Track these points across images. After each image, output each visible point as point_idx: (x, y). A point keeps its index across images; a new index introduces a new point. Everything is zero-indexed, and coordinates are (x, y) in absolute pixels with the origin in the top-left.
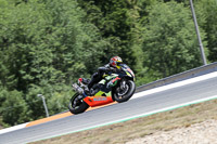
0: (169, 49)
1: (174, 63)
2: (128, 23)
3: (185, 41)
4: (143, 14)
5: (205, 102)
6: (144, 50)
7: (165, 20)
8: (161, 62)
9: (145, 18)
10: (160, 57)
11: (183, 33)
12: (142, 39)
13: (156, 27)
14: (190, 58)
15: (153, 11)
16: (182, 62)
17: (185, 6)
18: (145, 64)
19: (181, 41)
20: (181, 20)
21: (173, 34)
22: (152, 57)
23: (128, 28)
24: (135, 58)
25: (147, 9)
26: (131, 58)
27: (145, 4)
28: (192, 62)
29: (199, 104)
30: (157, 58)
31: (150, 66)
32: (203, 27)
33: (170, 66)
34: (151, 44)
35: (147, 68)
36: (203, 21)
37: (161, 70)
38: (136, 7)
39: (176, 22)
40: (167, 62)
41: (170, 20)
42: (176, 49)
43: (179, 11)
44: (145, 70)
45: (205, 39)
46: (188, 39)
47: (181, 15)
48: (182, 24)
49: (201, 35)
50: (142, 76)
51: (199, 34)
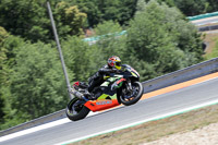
0: (37, 90)
1: (43, 105)
3: (53, 82)
4: (10, 55)
6: (12, 92)
7: (33, 62)
8: (29, 103)
9: (12, 59)
10: (29, 98)
11: (51, 74)
12: (10, 81)
13: (23, 68)
14: (58, 99)
15: (20, 53)
16: (51, 103)
17: (52, 47)
18: (13, 106)
19: (49, 82)
20: (48, 61)
22: (20, 99)
24: (3, 101)
25: (14, 51)
27: (12, 46)
28: (61, 103)
30: (25, 100)
31: (18, 108)
32: (71, 68)
33: (39, 107)
34: (18, 86)
35: (15, 110)
36: (71, 61)
37: (29, 112)
38: (3, 49)
39: (44, 63)
40: (35, 103)
41: (37, 61)
42: (44, 91)
43: (47, 52)
44: (13, 112)
45: (74, 80)
46: (57, 80)
47: (48, 56)
48: (50, 65)
49: (69, 76)
50: (12, 118)
51: (67, 75)
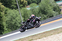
0: (13, 23)
1: (15, 27)
2: (1, 16)
3: (18, 21)
4: (5, 13)
6: (6, 23)
7: (12, 15)
8: (11, 27)
9: (6, 14)
10: (11, 25)
11: (17, 18)
12: (6, 20)
13: (9, 17)
14: (19, 25)
15: (8, 12)
16: (17, 27)
17: (18, 11)
18: (7, 28)
19: (17, 21)
20: (16, 15)
21: (15, 19)
22: (9, 26)
23: (1, 17)
24: (4, 26)
25: (7, 12)
26: (2, 26)
27: (6, 11)
30: (10, 26)
31: (8, 28)
32: (23, 17)
34: (8, 22)
35: (7, 29)
36: (23, 15)
37: (11, 29)
38: (4, 11)
39: (15, 15)
40: (13, 27)
42: (15, 23)
43: (16, 12)
47: (16, 13)
48: (17, 16)
49: (22, 19)
50: (6, 31)
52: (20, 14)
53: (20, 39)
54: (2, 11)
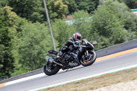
0: (35, 52)
1: (38, 62)
2: (9, 36)
3: (45, 48)
4: (18, 30)
5: (58, 86)
7: (33, 34)
8: (30, 61)
9: (20, 33)
10: (30, 58)
11: (44, 43)
12: (18, 46)
13: (27, 38)
15: (25, 28)
16: (43, 61)
17: (46, 25)
18: (20, 62)
19: (43, 48)
20: (43, 34)
22: (24, 58)
23: (9, 39)
24: (13, 58)
25: (21, 27)
26: (11, 58)
27: (20, 24)
29: (53, 88)
30: (27, 58)
31: (23, 63)
32: (57, 39)
33: (35, 63)
34: (24, 50)
35: (21, 65)
36: (57, 35)
37: (30, 66)
38: (14, 26)
39: (40, 35)
40: (34, 61)
41: (36, 34)
42: (39, 53)
43: (42, 28)
45: (58, 47)
46: (47, 46)
47: (43, 31)
48: (43, 37)
49: (55, 44)
50: (18, 69)
51: (54, 43)
52: (50, 33)
53: (49, 89)
54: (10, 26)
